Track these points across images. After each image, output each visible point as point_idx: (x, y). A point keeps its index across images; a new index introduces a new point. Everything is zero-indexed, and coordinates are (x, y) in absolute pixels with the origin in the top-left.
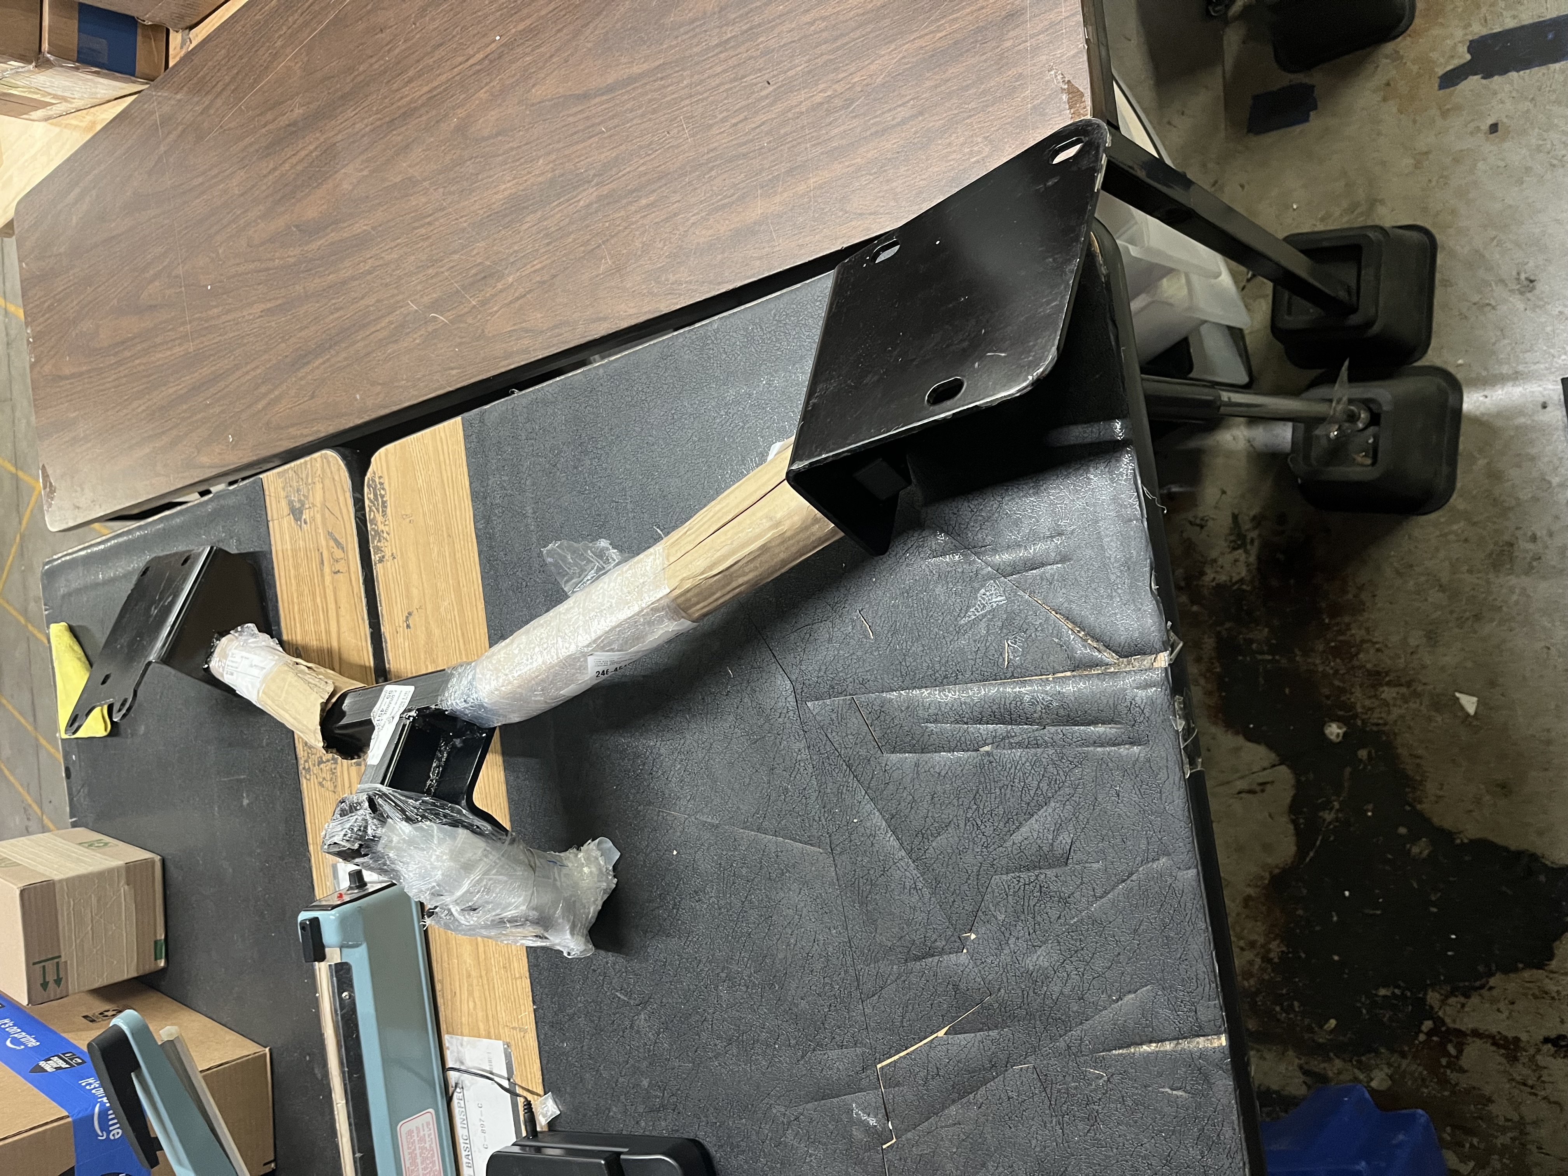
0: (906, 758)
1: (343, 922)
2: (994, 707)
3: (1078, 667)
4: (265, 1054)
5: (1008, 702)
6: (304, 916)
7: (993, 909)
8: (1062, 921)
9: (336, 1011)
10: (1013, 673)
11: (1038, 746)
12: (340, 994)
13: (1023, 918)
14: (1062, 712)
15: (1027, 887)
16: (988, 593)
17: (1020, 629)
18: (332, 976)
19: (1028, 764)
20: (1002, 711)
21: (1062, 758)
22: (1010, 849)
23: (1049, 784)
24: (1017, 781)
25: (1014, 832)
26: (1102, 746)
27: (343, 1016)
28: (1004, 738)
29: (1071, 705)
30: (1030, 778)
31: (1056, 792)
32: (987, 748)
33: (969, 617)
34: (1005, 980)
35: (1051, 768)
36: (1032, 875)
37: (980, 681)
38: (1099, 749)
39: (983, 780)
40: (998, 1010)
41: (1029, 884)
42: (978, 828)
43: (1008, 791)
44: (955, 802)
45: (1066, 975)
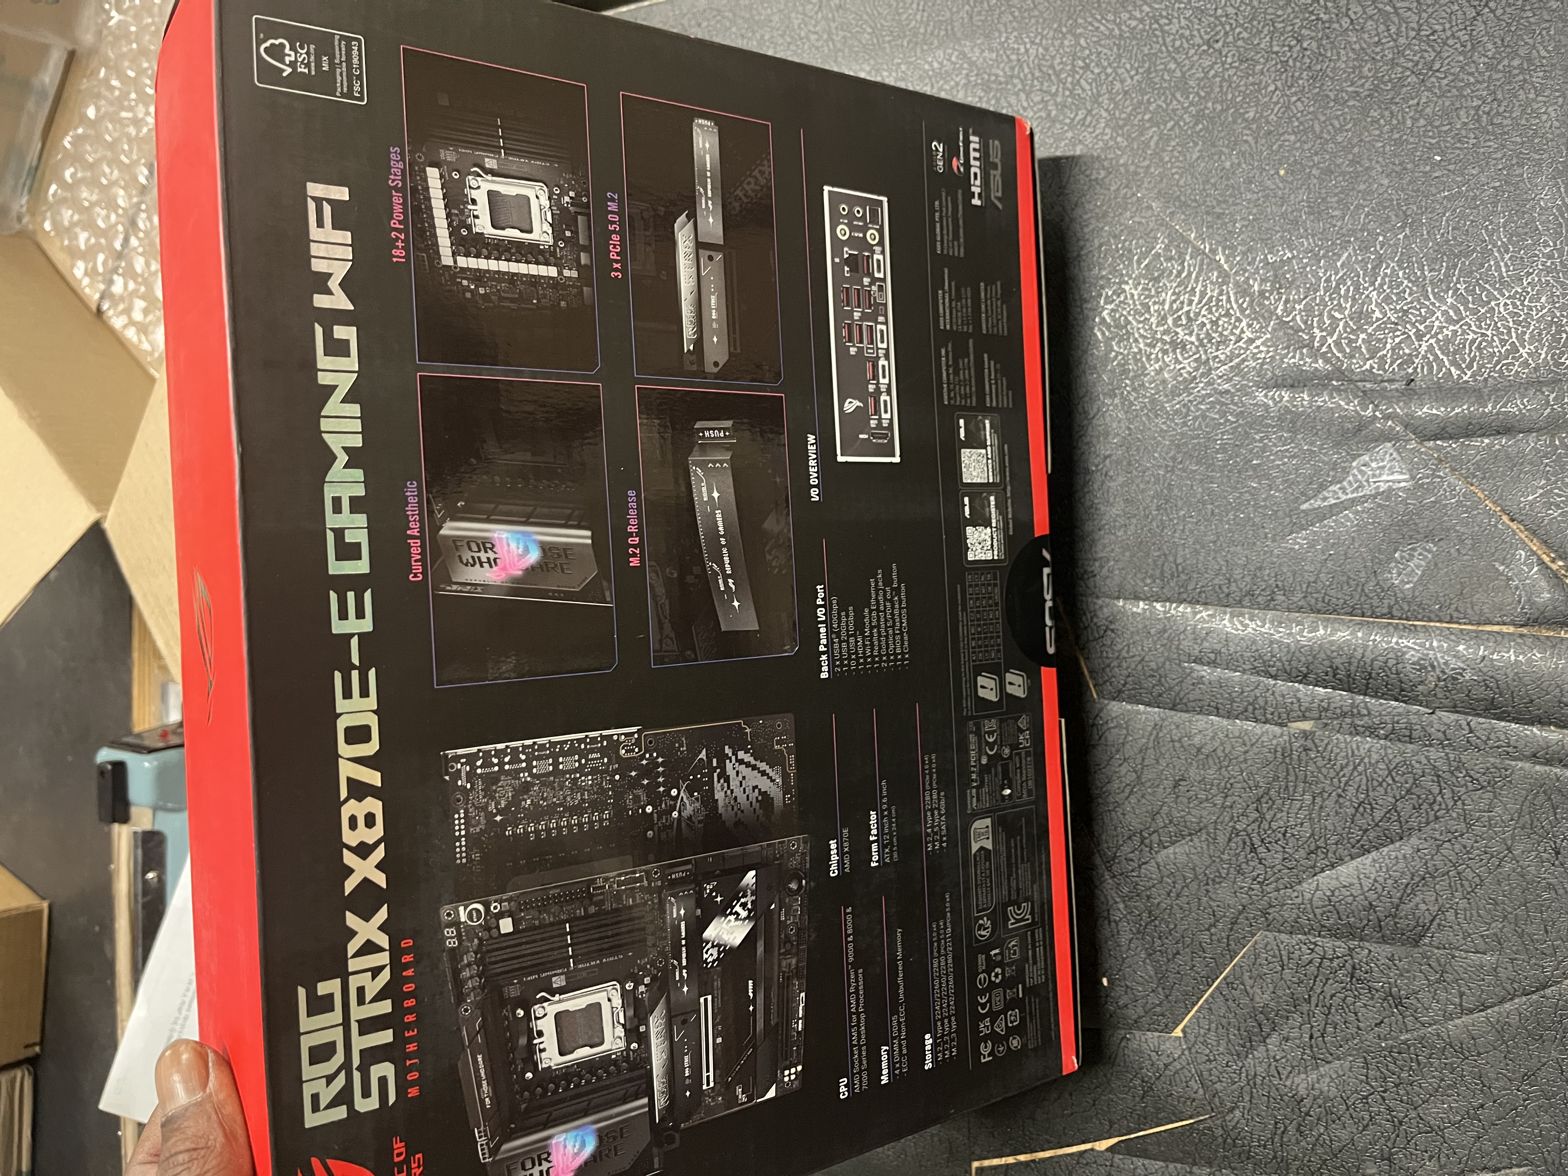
0: (1138, 712)
1: (162, 776)
2: (1338, 662)
3: (1536, 621)
4: (40, 912)
5: (1369, 656)
6: (106, 755)
7: (1249, 982)
8: (1383, 1030)
9: (136, 896)
10: (1390, 607)
11: (1411, 740)
12: (144, 873)
13: (1305, 1008)
14: (1479, 692)
15: (1326, 963)
16: (1374, 465)
17: (1428, 536)
18: (136, 847)
19: (1382, 766)
20: (1353, 668)
21: (1458, 769)
22: (1308, 896)
23: (1417, 808)
24: (1351, 790)
25: (1323, 871)
26: (1548, 762)
27: (145, 906)
28: (1344, 715)
29: (1503, 686)
30: (1381, 790)
31: (1428, 823)
32: (1307, 725)
33: (1325, 499)
34: (1247, 1098)
35: (1428, 782)
36: (1341, 947)
37: (1319, 612)
38: (1538, 768)
39: (1282, 775)
40: (1220, 1140)
41: (1331, 960)
42: (1253, 849)
43: (1330, 803)
44: (1219, 801)
45: (1367, 1117)
